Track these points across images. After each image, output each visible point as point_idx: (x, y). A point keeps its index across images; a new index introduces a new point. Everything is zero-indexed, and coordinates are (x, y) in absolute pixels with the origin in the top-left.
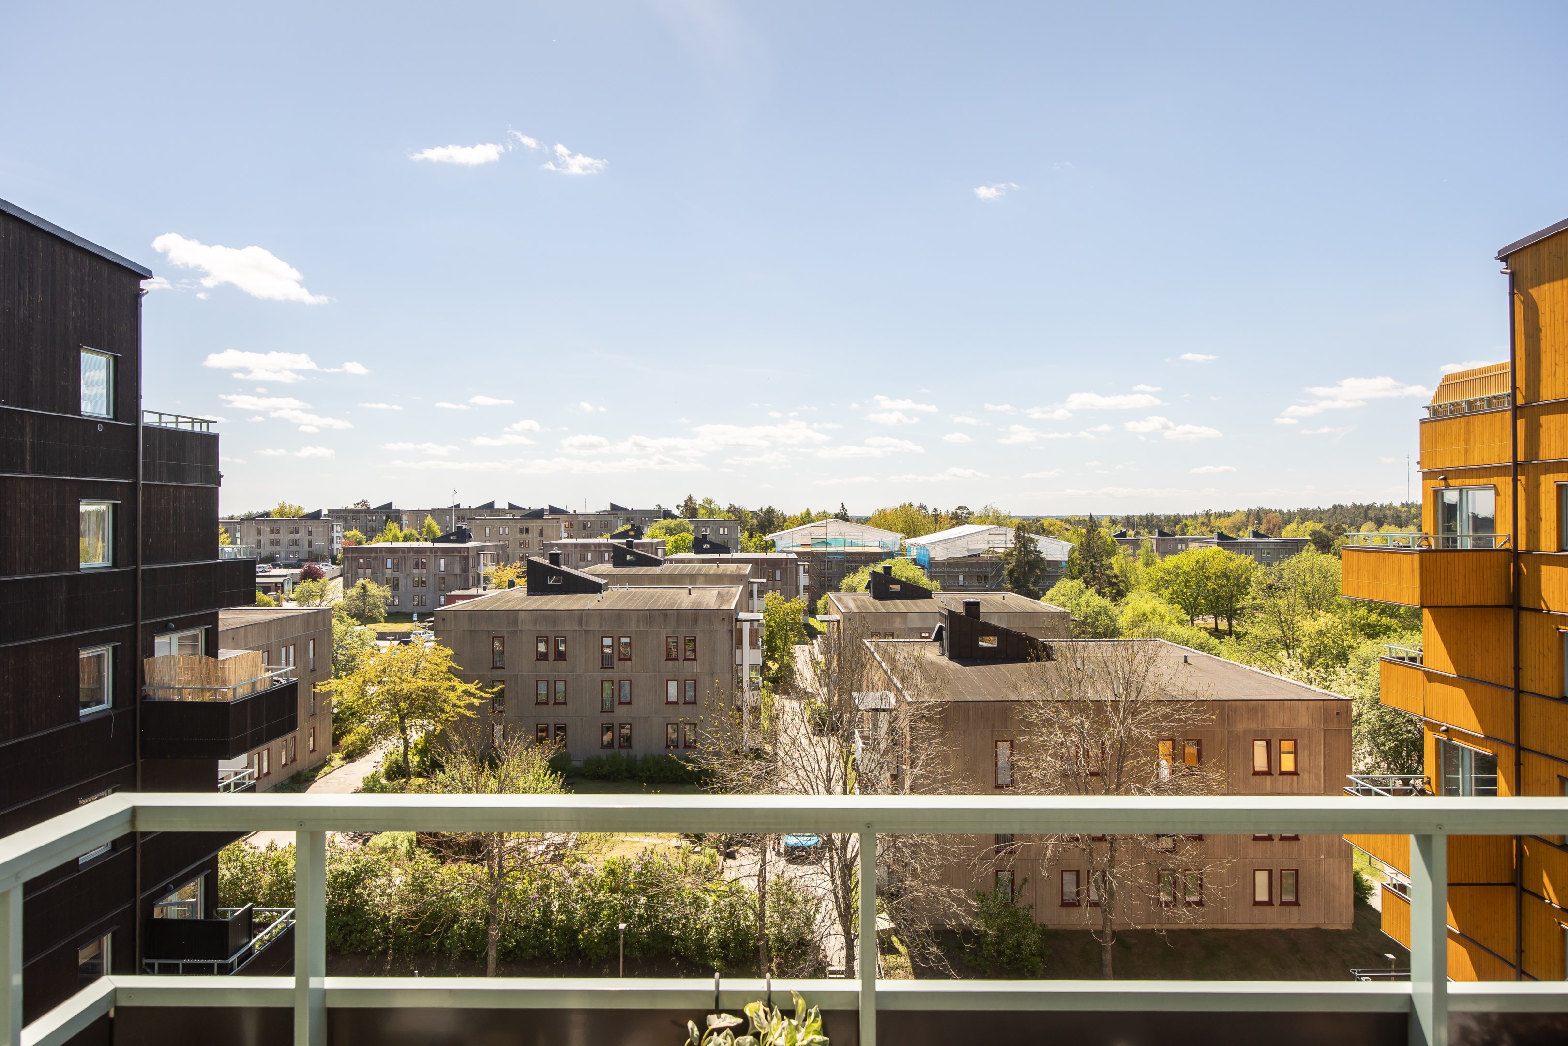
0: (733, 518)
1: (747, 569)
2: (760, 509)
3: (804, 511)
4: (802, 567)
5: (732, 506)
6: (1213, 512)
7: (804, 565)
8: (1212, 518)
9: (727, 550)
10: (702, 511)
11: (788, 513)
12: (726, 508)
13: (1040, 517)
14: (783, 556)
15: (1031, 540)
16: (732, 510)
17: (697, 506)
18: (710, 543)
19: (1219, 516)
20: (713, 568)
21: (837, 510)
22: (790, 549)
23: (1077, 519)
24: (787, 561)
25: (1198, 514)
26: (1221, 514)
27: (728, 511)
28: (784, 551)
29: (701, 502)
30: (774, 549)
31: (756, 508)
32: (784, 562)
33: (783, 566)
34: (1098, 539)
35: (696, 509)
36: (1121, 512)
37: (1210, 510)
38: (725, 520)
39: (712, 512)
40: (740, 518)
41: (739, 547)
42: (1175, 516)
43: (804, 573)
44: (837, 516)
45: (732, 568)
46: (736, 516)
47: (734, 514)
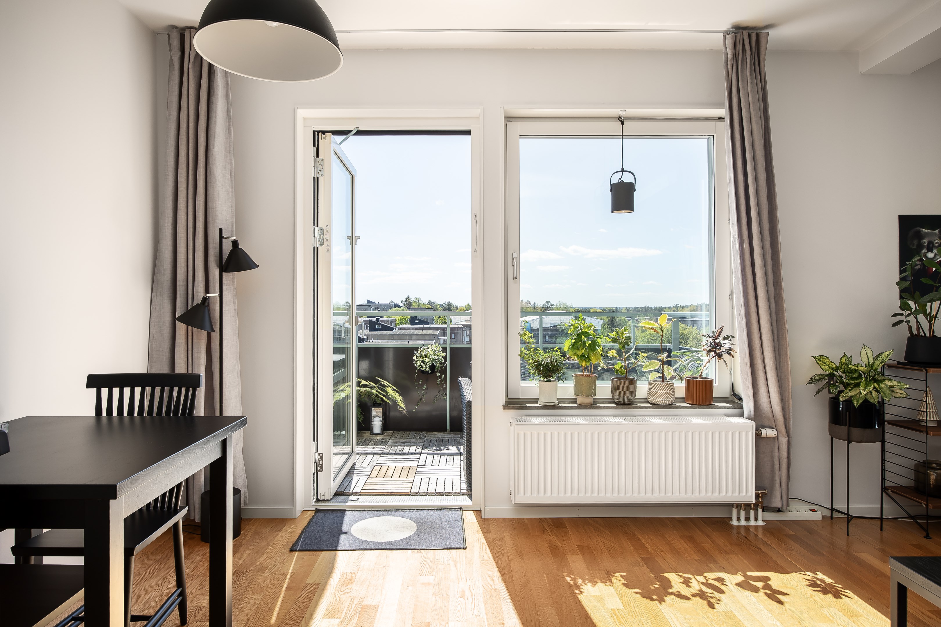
0: (430, 307)
1: (437, 332)
2: (444, 303)
3: (466, 304)
4: (465, 332)
6: (679, 305)
7: (467, 331)
8: (679, 308)
9: (427, 323)
10: (414, 304)
11: (459, 305)
12: (427, 302)
13: (590, 308)
14: (456, 326)
16: (430, 303)
17: (412, 301)
18: (418, 320)
19: (682, 307)
20: (420, 332)
22: (460, 323)
23: (609, 309)
24: (458, 329)
25: (671, 306)
27: (428, 304)
28: (457, 324)
29: (414, 300)
30: (451, 323)
31: (442, 303)
33: (456, 331)
35: (411, 303)
36: (632, 306)
37: (678, 304)
38: (426, 309)
39: (419, 305)
40: (434, 308)
41: (434, 322)
42: (659, 307)
43: (467, 335)
45: (430, 332)
46: (432, 307)
47: (431, 305)
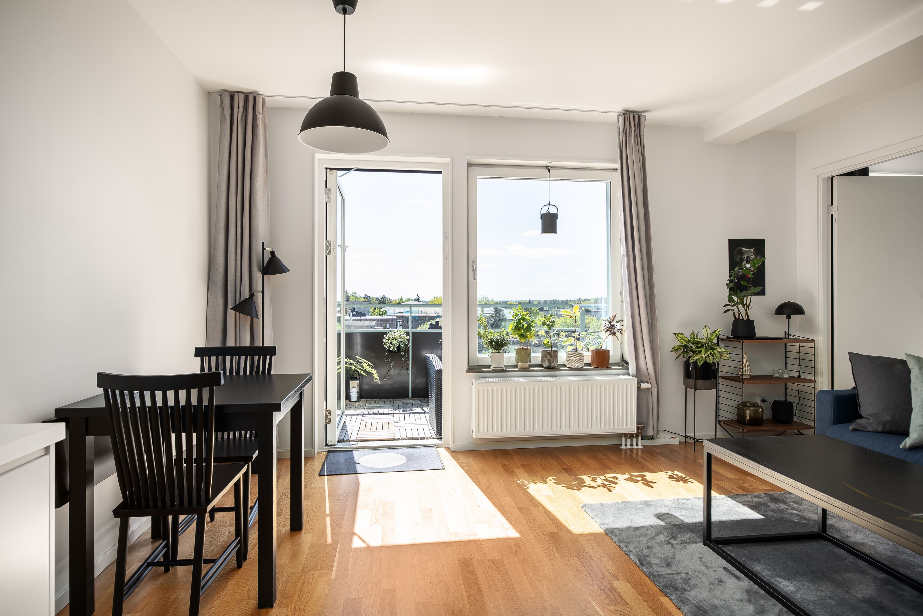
0: (367, 300)
1: (374, 323)
2: (379, 296)
3: (400, 298)
4: (399, 322)
5: (366, 295)
6: (582, 299)
7: (400, 322)
8: (582, 301)
9: (364, 315)
10: (351, 298)
11: (392, 299)
12: (363, 296)
13: (507, 301)
14: (390, 317)
15: (501, 310)
16: (366, 297)
17: (350, 295)
18: (356, 312)
19: (584, 301)
20: (358, 323)
21: (415, 297)
22: (393, 315)
23: (523, 302)
24: (392, 320)
25: (575, 300)
26: (585, 300)
27: (365, 298)
28: (391, 316)
29: (352, 294)
30: (386, 315)
31: (377, 297)
32: (391, 320)
33: (390, 322)
34: (531, 310)
35: (349, 296)
36: (542, 299)
37: (581, 298)
38: (363, 302)
39: (356, 298)
40: (370, 301)
41: (370, 314)
42: (565, 300)
43: (400, 325)
44: (415, 300)
45: (367, 323)
46: (368, 300)
47: (367, 299)
